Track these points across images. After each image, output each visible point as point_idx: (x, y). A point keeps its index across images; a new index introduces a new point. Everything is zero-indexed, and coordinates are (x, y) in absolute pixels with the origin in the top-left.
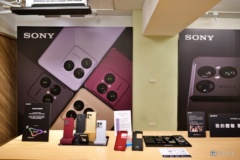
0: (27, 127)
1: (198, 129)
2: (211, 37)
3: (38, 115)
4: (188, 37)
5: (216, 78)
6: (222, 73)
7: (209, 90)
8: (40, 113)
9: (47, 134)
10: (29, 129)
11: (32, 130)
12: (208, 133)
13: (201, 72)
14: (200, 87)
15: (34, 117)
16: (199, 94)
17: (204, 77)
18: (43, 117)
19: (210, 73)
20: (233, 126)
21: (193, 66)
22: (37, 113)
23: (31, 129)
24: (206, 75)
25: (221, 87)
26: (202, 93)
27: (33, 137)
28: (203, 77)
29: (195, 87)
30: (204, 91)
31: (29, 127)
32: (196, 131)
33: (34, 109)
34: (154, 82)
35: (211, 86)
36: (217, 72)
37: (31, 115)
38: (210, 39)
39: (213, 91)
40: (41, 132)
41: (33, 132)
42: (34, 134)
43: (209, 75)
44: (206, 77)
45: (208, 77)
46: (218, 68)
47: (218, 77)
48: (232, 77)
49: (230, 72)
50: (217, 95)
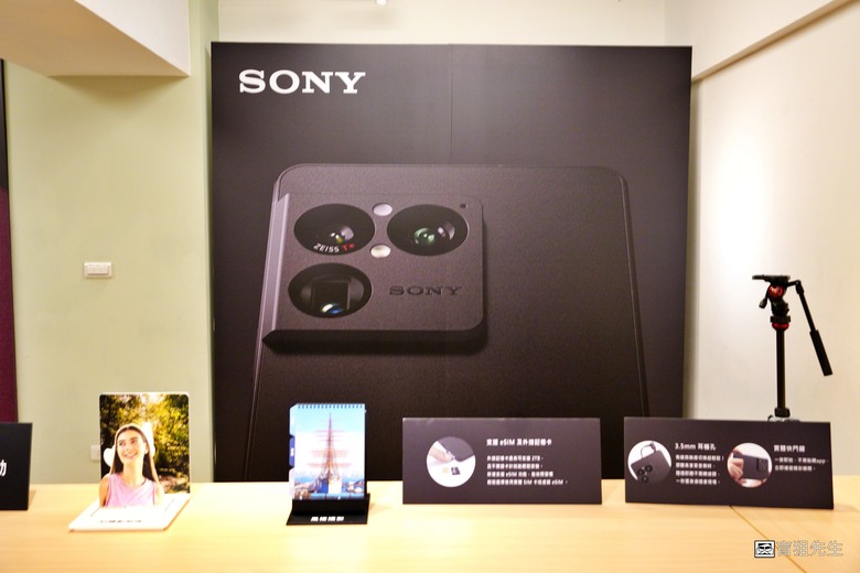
4: (250, 81)
5: (376, 253)
6: (399, 233)
7: (348, 308)
13: (308, 229)
14: (307, 292)
16: (305, 322)
17: (323, 253)
19: (347, 233)
21: (275, 203)
24: (333, 243)
25: (397, 291)
26: (318, 320)
28: (318, 251)
29: (289, 300)
30: (327, 308)
34: (103, 276)
35: (354, 290)
36: (380, 229)
38: (350, 90)
39: (365, 309)
43: (346, 243)
44: (331, 250)
45: (342, 252)
46: (385, 211)
47: (383, 252)
48: (444, 252)
49: (433, 231)
50: (381, 328)
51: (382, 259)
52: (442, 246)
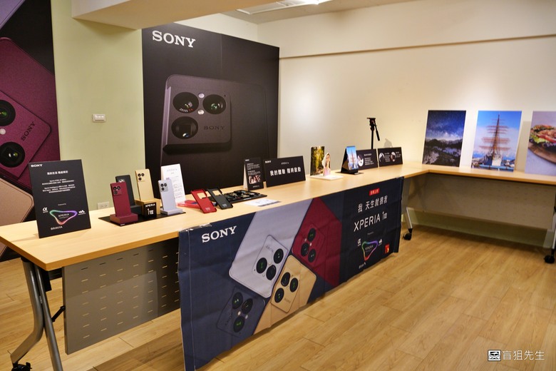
0: (45, 210)
1: (256, 180)
2: (191, 41)
3: (62, 184)
4: (157, 36)
5: (199, 113)
6: (207, 104)
7: (191, 135)
8: (64, 181)
9: (87, 217)
10: (49, 213)
11: (56, 214)
12: (265, 183)
13: (179, 101)
14: (178, 128)
15: (55, 190)
16: (177, 141)
17: (183, 112)
18: (73, 186)
19: (190, 104)
20: (284, 171)
21: (166, 90)
22: (58, 181)
23: (54, 213)
24: (185, 108)
25: (206, 128)
26: (182, 140)
27: (60, 226)
28: (181, 111)
29: (171, 132)
30: (184, 135)
31: (49, 210)
32: (255, 182)
33: (51, 173)
34: (101, 121)
35: (193, 128)
36: (201, 103)
37: (46, 186)
38: (190, 46)
39: (196, 135)
40: (74, 214)
41: (58, 218)
42: (62, 220)
43: (190, 108)
44: (185, 111)
45: (189, 112)
46: (202, 96)
47: (201, 112)
48: (220, 113)
49: (216, 105)
50: (201, 142)
51: (201, 115)
52: (219, 111)
